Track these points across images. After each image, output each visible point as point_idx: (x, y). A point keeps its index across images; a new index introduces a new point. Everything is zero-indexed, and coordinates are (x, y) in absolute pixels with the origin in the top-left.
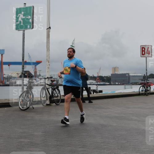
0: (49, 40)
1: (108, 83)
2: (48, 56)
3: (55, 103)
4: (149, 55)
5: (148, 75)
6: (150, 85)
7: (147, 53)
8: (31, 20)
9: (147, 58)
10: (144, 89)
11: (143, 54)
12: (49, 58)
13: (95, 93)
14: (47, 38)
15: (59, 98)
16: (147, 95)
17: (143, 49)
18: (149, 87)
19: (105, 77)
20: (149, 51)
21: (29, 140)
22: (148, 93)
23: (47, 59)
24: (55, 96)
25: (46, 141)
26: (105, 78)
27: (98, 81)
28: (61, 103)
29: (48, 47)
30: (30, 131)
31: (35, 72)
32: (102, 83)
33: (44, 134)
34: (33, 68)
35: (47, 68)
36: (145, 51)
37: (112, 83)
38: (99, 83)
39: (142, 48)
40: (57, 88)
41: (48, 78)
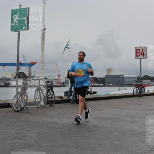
0: (44, 41)
1: (102, 84)
2: (43, 57)
3: (49, 104)
4: (144, 56)
5: (142, 76)
6: (145, 87)
7: (142, 55)
8: (26, 22)
9: (142, 59)
10: (138, 91)
11: (137, 56)
12: (44, 59)
13: (89, 95)
14: (42, 39)
15: (53, 99)
16: (141, 97)
17: (138, 51)
18: (143, 88)
19: (99, 78)
20: (144, 53)
21: (23, 141)
22: (142, 95)
23: (42, 61)
24: (49, 97)
25: (39, 142)
26: (99, 80)
27: (92, 82)
28: (55, 104)
29: (43, 48)
30: (24, 132)
31: (30, 74)
32: (96, 85)
33: (38, 135)
34: (27, 69)
35: (41, 69)
36: (140, 53)
37: (106, 85)
38: (93, 85)
39: (137, 49)
40: (52, 89)
41: (42, 79)
